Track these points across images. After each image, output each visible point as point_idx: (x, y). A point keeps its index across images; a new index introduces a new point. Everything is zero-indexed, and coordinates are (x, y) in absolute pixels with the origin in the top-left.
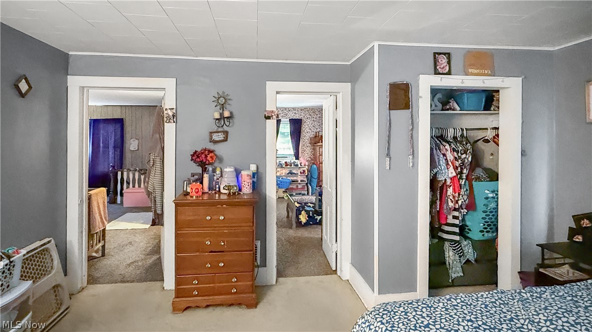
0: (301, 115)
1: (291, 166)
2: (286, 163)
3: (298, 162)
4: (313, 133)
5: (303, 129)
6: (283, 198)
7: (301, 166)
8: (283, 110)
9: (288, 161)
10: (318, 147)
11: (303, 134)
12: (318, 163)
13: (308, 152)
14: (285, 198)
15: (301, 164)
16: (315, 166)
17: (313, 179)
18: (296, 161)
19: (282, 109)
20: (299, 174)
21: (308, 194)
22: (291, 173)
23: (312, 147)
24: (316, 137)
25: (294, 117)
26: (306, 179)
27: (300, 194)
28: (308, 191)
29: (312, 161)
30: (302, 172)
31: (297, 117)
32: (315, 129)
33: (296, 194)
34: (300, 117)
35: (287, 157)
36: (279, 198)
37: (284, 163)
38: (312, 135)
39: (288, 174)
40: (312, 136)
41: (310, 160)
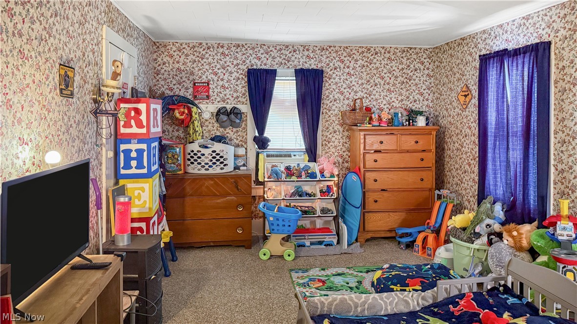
0: (320, 61)
1: (300, 176)
2: (288, 169)
3: (315, 167)
4: (346, 102)
5: (325, 92)
6: (282, 257)
7: (323, 176)
8: (281, 49)
9: (292, 163)
10: (362, 133)
11: (326, 103)
12: (362, 170)
13: (336, 143)
14: (287, 258)
15: (322, 172)
16: (354, 177)
17: (348, 207)
18: (311, 164)
19: (278, 48)
20: (319, 195)
21: (338, 243)
22: (299, 193)
23: (346, 134)
24: (354, 110)
25: (306, 66)
26: (332, 206)
27: (320, 243)
28: (338, 234)
29: (346, 165)
30: (325, 189)
31: (312, 65)
32: (352, 94)
33: (312, 244)
34: (319, 66)
35: (290, 156)
36: (271, 256)
37: (283, 169)
38: (344, 105)
39: (293, 195)
40: (345, 108)
41: (341, 161)
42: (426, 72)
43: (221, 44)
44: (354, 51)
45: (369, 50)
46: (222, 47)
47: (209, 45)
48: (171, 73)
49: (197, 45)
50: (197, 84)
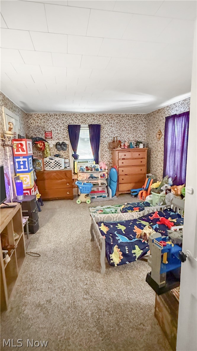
0: (99, 121)
1: (92, 170)
2: (87, 167)
3: (98, 166)
4: (111, 138)
5: (102, 134)
6: (86, 202)
7: (101, 170)
8: (82, 116)
9: (89, 165)
10: (117, 152)
11: (102, 139)
12: (117, 167)
13: (107, 156)
15: (101, 168)
16: (114, 170)
17: (112, 182)
18: (96, 165)
19: (81, 115)
20: (100, 178)
21: (108, 196)
22: (92, 177)
23: (111, 152)
24: (114, 142)
25: (93, 123)
26: (105, 182)
27: (101, 196)
28: (108, 193)
29: (111, 165)
30: (102, 175)
31: (96, 122)
32: (113, 135)
33: (97, 197)
34: (99, 123)
35: (88, 162)
36: (81, 202)
37: (85, 167)
38: (110, 140)
39: (89, 178)
40: (110, 141)
41: (109, 163)
42: (144, 125)
43: (56, 114)
44: (113, 116)
45: (120, 115)
46: (56, 115)
47: (51, 114)
48: (35, 127)
49: (45, 114)
50: (46, 132)
